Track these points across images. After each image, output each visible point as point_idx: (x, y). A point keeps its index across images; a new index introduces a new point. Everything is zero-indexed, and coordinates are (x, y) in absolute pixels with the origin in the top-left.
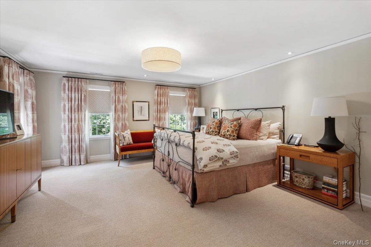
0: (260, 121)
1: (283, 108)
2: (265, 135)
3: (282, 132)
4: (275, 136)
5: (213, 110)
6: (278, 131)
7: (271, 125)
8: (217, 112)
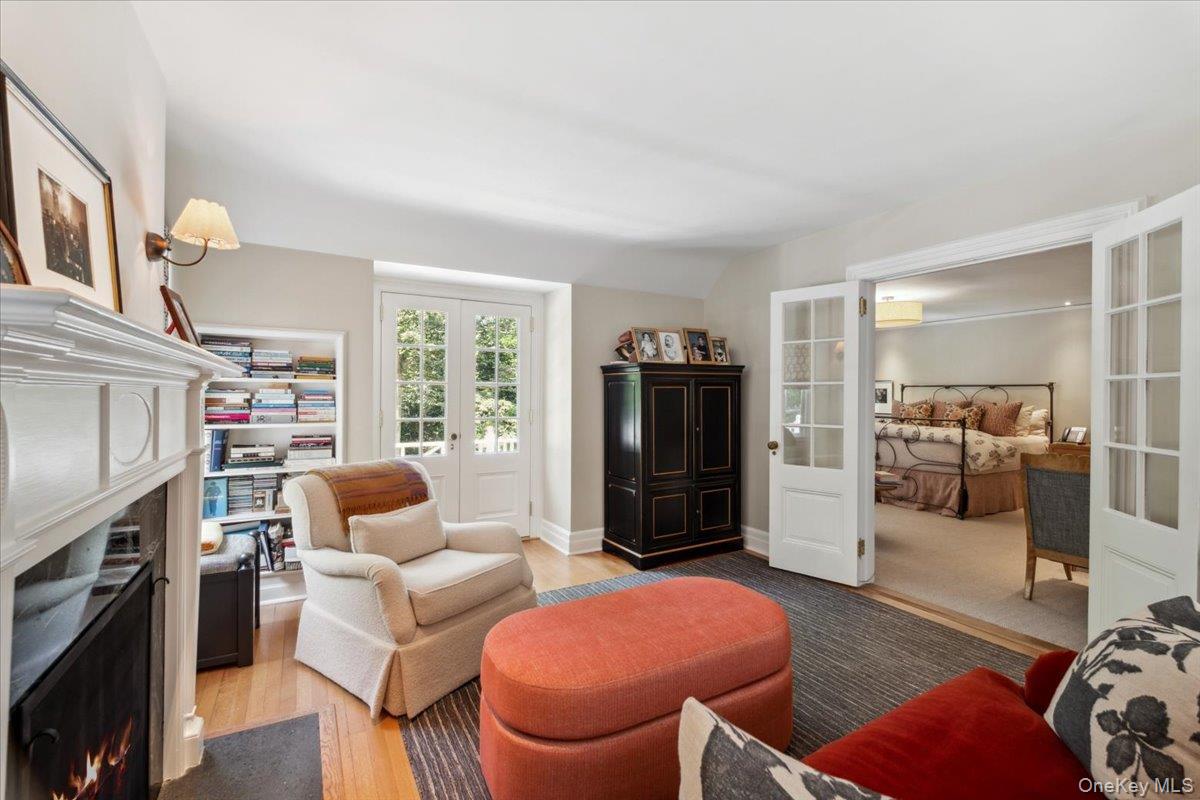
0: (1020, 407)
1: (1051, 386)
2: (1025, 429)
3: (1050, 425)
4: (1039, 431)
5: (879, 386)
6: (1043, 423)
7: (1034, 413)
8: (885, 390)
